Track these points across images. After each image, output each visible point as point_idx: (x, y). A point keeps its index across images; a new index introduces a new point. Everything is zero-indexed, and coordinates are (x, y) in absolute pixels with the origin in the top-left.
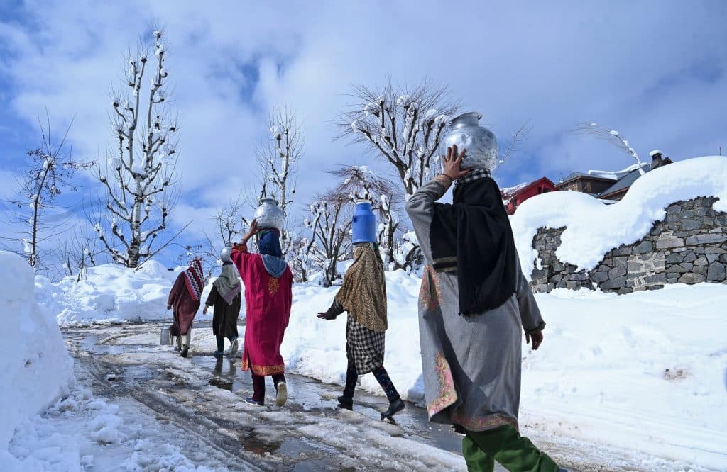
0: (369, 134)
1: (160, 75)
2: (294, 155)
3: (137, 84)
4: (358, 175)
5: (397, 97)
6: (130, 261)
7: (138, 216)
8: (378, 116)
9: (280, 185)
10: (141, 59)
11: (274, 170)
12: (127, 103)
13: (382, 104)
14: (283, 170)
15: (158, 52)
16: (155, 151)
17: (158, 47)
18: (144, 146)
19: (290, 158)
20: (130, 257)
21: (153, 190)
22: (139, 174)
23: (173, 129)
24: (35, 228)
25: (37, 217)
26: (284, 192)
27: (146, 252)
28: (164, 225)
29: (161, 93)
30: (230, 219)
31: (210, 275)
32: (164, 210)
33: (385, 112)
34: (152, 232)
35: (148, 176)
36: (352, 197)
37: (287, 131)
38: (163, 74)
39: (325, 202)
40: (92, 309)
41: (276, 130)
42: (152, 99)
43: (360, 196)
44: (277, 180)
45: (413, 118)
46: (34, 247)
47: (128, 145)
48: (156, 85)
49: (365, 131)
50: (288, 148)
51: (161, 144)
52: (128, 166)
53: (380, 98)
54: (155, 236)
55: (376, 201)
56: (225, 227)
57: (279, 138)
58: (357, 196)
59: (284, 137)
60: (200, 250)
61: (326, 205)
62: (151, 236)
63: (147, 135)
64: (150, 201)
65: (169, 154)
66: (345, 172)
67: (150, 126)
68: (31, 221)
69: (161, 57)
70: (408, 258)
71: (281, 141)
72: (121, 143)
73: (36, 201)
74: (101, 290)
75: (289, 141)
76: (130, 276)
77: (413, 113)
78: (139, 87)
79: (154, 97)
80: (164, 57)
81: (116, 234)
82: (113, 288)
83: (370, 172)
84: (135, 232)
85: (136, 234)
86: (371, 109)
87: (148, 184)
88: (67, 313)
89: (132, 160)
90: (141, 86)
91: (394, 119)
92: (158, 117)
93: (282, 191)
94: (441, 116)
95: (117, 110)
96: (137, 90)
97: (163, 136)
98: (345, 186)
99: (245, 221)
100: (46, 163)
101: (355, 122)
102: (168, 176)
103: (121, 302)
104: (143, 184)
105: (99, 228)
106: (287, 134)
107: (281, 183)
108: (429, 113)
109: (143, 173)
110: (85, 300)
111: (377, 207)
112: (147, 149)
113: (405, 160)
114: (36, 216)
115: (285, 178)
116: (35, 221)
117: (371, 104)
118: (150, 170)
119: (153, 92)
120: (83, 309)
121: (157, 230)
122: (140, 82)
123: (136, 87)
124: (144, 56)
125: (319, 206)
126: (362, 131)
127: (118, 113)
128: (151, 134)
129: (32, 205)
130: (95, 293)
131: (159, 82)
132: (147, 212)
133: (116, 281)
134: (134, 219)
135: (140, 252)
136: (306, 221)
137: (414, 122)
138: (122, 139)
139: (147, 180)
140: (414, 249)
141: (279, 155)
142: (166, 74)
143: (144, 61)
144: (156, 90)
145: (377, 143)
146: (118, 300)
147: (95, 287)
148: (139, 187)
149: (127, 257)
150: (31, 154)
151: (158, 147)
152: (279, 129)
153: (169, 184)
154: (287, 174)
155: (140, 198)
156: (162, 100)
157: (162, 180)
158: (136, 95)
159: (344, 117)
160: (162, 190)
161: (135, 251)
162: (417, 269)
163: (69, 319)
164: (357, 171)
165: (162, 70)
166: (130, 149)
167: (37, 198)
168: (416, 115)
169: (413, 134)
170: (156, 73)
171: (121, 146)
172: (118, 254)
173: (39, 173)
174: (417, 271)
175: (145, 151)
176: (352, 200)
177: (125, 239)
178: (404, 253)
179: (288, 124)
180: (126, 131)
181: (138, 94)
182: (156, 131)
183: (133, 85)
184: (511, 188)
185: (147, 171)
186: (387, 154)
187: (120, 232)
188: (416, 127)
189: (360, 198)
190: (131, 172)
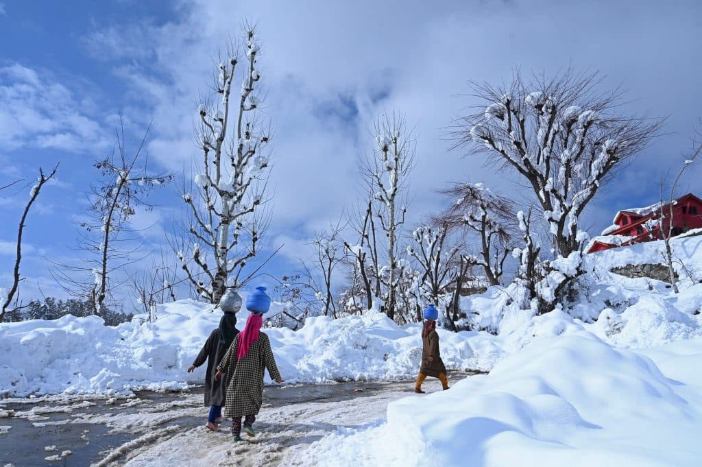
0: (491, 142)
1: (251, 77)
2: (404, 169)
3: (225, 89)
4: (473, 194)
5: (528, 94)
6: (214, 295)
7: (224, 241)
8: (503, 119)
9: (388, 204)
10: (230, 61)
11: (381, 186)
12: (216, 113)
13: (508, 104)
14: (391, 185)
15: (249, 52)
16: (244, 164)
17: (250, 47)
18: (233, 159)
19: (399, 172)
20: (214, 290)
21: (242, 210)
22: (226, 192)
23: (265, 139)
24: (105, 255)
25: (109, 243)
26: (393, 211)
27: (233, 285)
28: (254, 251)
29: (252, 99)
30: (331, 243)
31: (306, 313)
32: (254, 234)
33: (512, 114)
34: (240, 261)
35: (236, 194)
36: (467, 219)
37: (395, 139)
38: (255, 77)
39: (429, 228)
40: (146, 367)
41: (382, 139)
42: (242, 106)
43: (476, 217)
44: (384, 198)
45: (550, 116)
46: (104, 277)
47: (215, 159)
48: (247, 90)
49: (486, 138)
50: (396, 159)
51: (251, 155)
52: (215, 183)
53: (505, 97)
54: (243, 265)
55: (495, 223)
56: (325, 253)
57: (385, 149)
58: (472, 218)
59: (391, 147)
60: (298, 281)
61: (430, 231)
62: (239, 265)
63: (237, 147)
64: (240, 224)
65: (261, 168)
66: (458, 191)
67: (240, 137)
68: (102, 247)
69: (253, 59)
70: (557, 292)
71: (387, 152)
72: (206, 155)
73: (108, 224)
74: (164, 336)
75: (398, 150)
76: (204, 318)
77: (550, 110)
78: (228, 93)
79: (245, 103)
80: (256, 58)
81: (198, 262)
82: (179, 334)
83: (487, 189)
84: (220, 259)
85: (222, 262)
86: (493, 111)
87: (235, 203)
88: (103, 375)
89: (219, 176)
90: (230, 91)
91: (523, 121)
92: (248, 125)
93: (390, 210)
94: (586, 113)
95: (204, 120)
96: (227, 96)
97: (253, 145)
98: (458, 207)
99: (348, 246)
100: (119, 178)
101: (474, 128)
102: (259, 193)
103: (184, 357)
104: (230, 203)
105: (181, 255)
106: (395, 143)
107: (390, 201)
108: (569, 112)
109: (232, 190)
110: (138, 353)
111: (497, 230)
112: (236, 162)
113: (541, 168)
114: (107, 242)
115: (393, 195)
116: (106, 248)
117: (494, 105)
118: (240, 187)
119: (244, 98)
120: (133, 366)
121: (245, 258)
122: (229, 87)
123: (225, 94)
124: (234, 58)
125: (422, 233)
126: (483, 137)
127: (205, 122)
128: (241, 145)
129: (103, 228)
130: (153, 343)
131: (251, 86)
132: (236, 236)
133: (186, 324)
134: (220, 244)
135: (225, 285)
136: (408, 249)
137: (551, 122)
138: (207, 151)
139: (235, 198)
140: (565, 282)
141: (386, 169)
142: (258, 77)
143: (234, 62)
144: (247, 95)
145: (503, 152)
146: (182, 353)
147: (158, 333)
148: (226, 206)
149: (210, 290)
150: (99, 167)
151: (247, 160)
152: (386, 138)
153: (261, 202)
154: (396, 189)
155: (227, 219)
156: (254, 107)
157: (252, 198)
158: (225, 102)
159: (462, 122)
160: (252, 210)
161: (220, 283)
162: (570, 308)
163: (104, 386)
164: (471, 190)
165: (253, 72)
166: (217, 163)
167: (109, 221)
168: (554, 113)
169: (551, 137)
170: (248, 77)
171: (206, 159)
172: (203, 286)
173: (111, 190)
174: (571, 311)
175: (233, 165)
176: (466, 222)
177: (208, 269)
178: (551, 286)
179: (396, 132)
180: (214, 143)
181: (227, 100)
182: (245, 142)
183: (221, 92)
184: (646, 208)
185: (235, 188)
186: (516, 164)
187: (202, 259)
188: (555, 126)
189: (476, 220)
190: (217, 189)
